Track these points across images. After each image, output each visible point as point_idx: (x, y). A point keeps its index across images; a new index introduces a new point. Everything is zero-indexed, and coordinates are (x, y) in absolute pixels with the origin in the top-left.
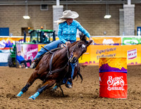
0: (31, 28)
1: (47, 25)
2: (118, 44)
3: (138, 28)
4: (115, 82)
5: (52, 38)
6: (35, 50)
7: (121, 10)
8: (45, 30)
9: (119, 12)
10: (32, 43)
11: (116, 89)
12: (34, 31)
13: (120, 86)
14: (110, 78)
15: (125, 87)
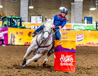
0: (3, 15)
1: (15, 13)
2: (69, 30)
3: (85, 18)
4: (66, 60)
5: (19, 23)
6: (5, 32)
7: (72, 3)
8: (14, 17)
9: (71, 5)
10: (3, 26)
11: (67, 64)
12: (5, 17)
13: (70, 62)
14: (63, 56)
15: (74, 63)
